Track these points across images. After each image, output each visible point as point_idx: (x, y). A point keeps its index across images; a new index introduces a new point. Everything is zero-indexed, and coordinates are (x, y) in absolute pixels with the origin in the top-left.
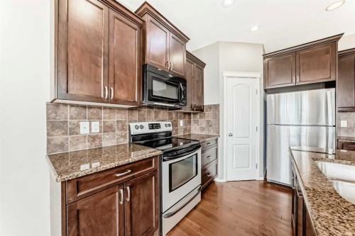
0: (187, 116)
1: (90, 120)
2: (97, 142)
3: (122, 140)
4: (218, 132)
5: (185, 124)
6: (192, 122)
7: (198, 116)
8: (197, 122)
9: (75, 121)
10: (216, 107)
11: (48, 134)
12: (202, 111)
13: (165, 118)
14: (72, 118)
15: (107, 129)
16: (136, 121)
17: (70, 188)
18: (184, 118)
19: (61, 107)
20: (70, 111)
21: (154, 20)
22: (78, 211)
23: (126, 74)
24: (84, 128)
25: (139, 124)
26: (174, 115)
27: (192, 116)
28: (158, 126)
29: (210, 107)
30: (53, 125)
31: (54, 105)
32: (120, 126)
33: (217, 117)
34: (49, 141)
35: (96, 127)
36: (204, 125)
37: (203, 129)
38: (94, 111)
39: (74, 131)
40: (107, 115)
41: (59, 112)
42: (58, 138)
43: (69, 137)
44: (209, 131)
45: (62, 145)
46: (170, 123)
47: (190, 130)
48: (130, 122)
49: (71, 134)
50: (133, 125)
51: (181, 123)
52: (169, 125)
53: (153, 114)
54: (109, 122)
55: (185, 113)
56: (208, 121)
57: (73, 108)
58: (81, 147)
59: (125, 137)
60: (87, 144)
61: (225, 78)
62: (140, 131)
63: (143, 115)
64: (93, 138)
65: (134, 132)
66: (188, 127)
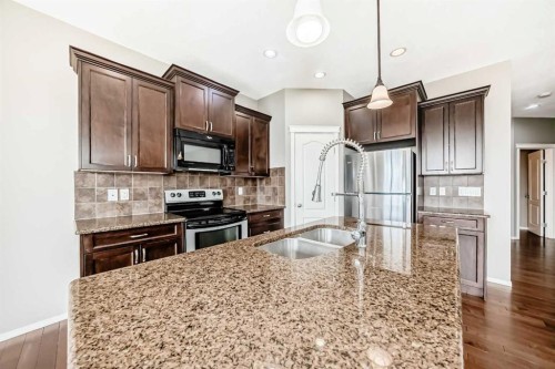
0: (250, 183)
1: (119, 187)
2: (127, 210)
3: (156, 208)
4: (284, 203)
5: (246, 192)
6: (258, 190)
7: (264, 182)
8: (262, 189)
9: (103, 189)
10: (282, 170)
11: (76, 201)
12: (268, 175)
13: (215, 185)
14: (99, 185)
15: (138, 196)
16: (174, 189)
17: (87, 241)
18: (246, 184)
19: (89, 175)
20: (98, 179)
21: (186, 80)
22: (94, 261)
23: (153, 141)
24: (112, 195)
25: (176, 192)
26: (229, 182)
27: (258, 182)
28: (202, 194)
29: (276, 170)
30: (81, 192)
31: (81, 174)
32: (154, 193)
33: (282, 183)
34: (77, 208)
35: (125, 194)
36: (270, 194)
37: (268, 199)
38: (124, 178)
39: (102, 198)
40: (137, 182)
41: (87, 180)
42: (86, 204)
43: (97, 204)
44: (275, 201)
45: (89, 212)
46: (221, 191)
47: (254, 200)
48: (166, 189)
49: (98, 201)
50: (168, 193)
51: (241, 191)
52: (219, 193)
53: (197, 181)
54: (141, 189)
55: (246, 179)
56: (274, 189)
57: (101, 176)
58: (109, 215)
59: (160, 205)
60: (116, 211)
61: (292, 135)
62: (176, 200)
63: (184, 182)
64: (123, 205)
65: (170, 200)
66: (252, 196)
